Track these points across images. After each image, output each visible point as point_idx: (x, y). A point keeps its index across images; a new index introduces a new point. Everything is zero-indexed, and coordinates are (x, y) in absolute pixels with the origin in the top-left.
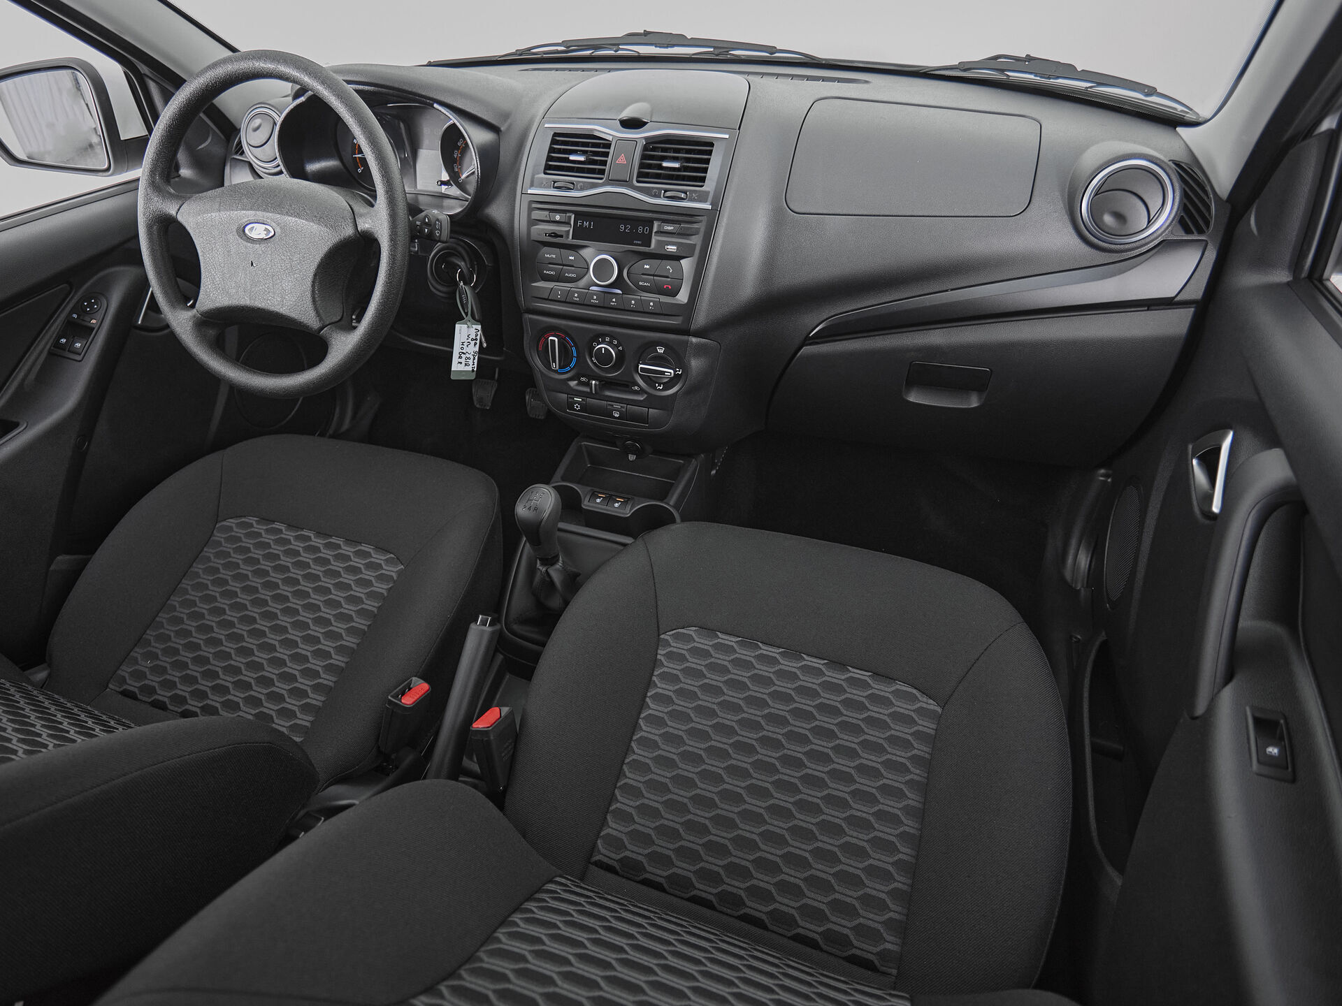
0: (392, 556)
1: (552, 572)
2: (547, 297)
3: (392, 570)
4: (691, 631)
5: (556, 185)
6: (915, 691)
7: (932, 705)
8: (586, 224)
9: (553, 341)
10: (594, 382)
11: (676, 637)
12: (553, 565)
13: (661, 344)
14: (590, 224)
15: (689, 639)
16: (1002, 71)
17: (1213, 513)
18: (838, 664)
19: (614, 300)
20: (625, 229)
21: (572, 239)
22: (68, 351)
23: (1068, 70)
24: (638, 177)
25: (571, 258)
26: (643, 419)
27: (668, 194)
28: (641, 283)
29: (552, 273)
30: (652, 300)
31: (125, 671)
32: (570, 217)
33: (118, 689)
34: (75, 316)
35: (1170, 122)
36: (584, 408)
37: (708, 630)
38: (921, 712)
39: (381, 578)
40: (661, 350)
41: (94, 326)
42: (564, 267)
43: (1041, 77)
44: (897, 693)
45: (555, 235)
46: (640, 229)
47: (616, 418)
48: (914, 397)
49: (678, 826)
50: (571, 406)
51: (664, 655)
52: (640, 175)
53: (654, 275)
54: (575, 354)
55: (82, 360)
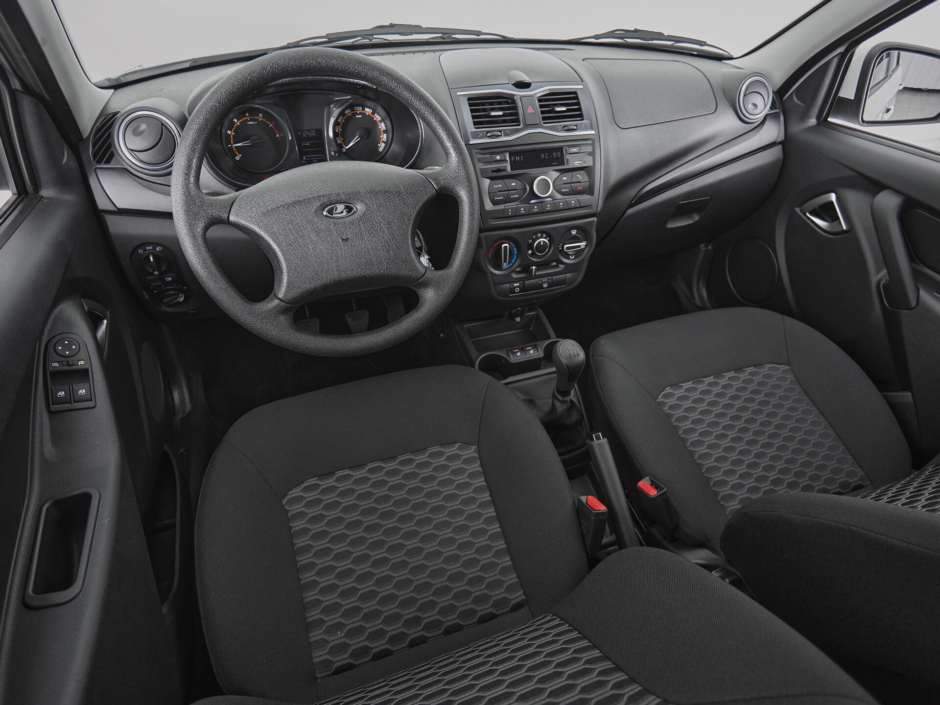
0: (460, 444)
1: (571, 398)
2: (501, 216)
3: (471, 452)
4: (668, 390)
5: (489, 134)
6: (774, 365)
7: (786, 368)
8: (518, 158)
9: (506, 247)
10: (534, 268)
11: (665, 396)
12: (570, 395)
13: (574, 228)
14: (520, 158)
15: (672, 395)
16: (622, 38)
17: (845, 230)
18: (739, 369)
19: (549, 206)
20: (545, 156)
21: (511, 170)
22: (74, 402)
23: (660, 36)
24: (543, 120)
25: (513, 184)
26: (562, 282)
27: (565, 129)
28: (563, 190)
29: (501, 198)
30: (573, 200)
31: (319, 655)
32: (505, 156)
33: (328, 673)
34: (56, 364)
35: (719, 58)
36: (523, 289)
37: (675, 385)
38: (784, 372)
39: (467, 461)
40: (574, 232)
41: (86, 367)
42: (510, 192)
43: (644, 40)
44: (769, 369)
45: (499, 170)
46: (555, 154)
47: (546, 288)
48: (670, 225)
49: (754, 484)
50: (512, 291)
51: (668, 409)
52: (544, 118)
53: (570, 183)
54: (516, 253)
55: (96, 405)
